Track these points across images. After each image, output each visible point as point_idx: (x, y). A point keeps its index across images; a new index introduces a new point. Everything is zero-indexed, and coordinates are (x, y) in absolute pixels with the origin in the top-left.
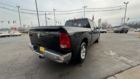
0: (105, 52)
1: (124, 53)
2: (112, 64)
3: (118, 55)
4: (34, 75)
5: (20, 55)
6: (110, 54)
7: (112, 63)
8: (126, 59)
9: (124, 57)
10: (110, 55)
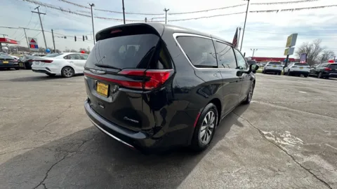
0: (265, 133)
1: (332, 144)
2: (269, 171)
3: (305, 147)
4: (70, 154)
5: (70, 107)
6: (278, 141)
7: (269, 168)
8: (327, 166)
9: (325, 158)
10: (278, 145)
